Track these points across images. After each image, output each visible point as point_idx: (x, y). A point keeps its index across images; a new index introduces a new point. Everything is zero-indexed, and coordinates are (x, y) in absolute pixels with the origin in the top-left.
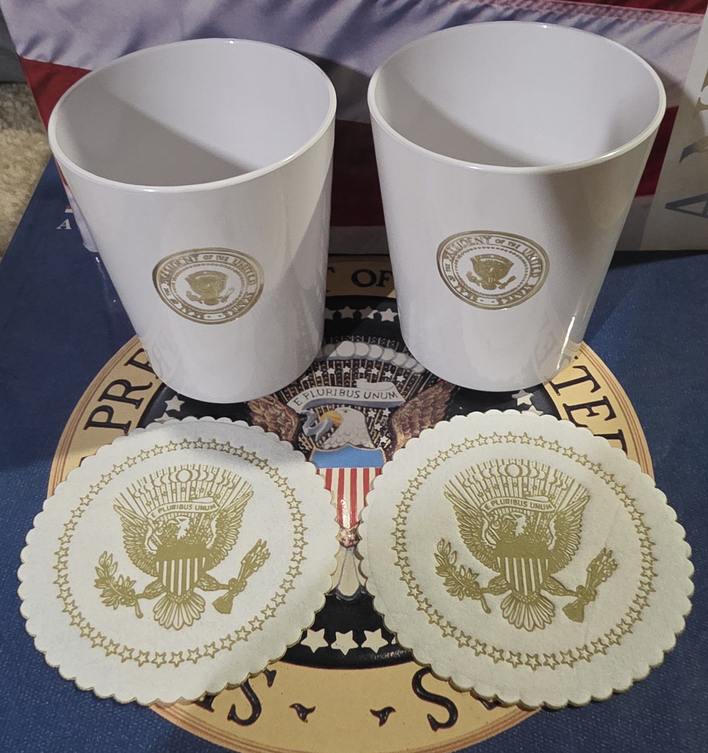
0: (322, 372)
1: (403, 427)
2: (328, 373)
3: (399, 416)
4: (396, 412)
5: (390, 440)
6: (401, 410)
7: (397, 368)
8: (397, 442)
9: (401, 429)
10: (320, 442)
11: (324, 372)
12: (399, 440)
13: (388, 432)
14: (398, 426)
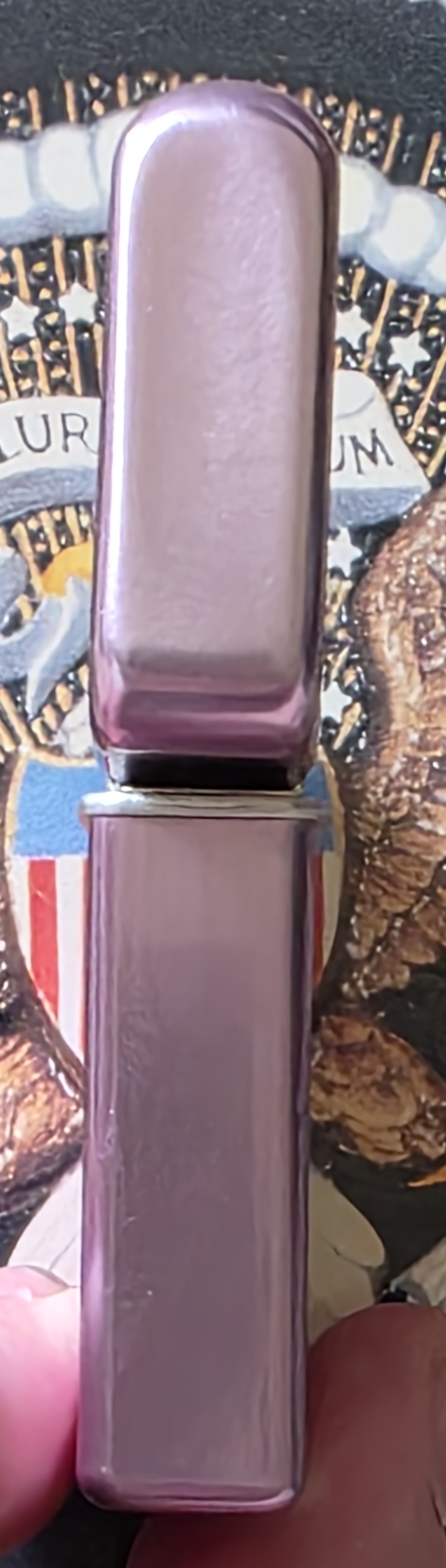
0: (36, 311)
1: (418, 634)
2: (62, 314)
3: (402, 571)
4: (384, 554)
5: (358, 707)
6: (411, 538)
7: (392, 285)
8: (390, 720)
9: (409, 646)
10: (49, 715)
11: (46, 307)
12: (398, 711)
13: (349, 663)
14: (393, 627)
